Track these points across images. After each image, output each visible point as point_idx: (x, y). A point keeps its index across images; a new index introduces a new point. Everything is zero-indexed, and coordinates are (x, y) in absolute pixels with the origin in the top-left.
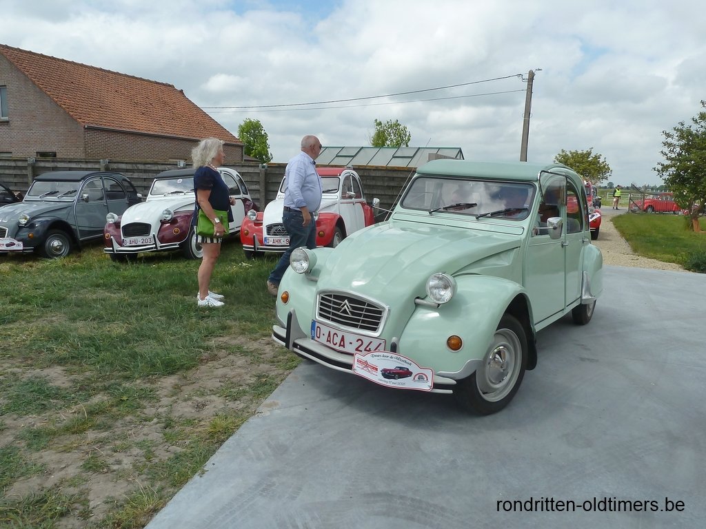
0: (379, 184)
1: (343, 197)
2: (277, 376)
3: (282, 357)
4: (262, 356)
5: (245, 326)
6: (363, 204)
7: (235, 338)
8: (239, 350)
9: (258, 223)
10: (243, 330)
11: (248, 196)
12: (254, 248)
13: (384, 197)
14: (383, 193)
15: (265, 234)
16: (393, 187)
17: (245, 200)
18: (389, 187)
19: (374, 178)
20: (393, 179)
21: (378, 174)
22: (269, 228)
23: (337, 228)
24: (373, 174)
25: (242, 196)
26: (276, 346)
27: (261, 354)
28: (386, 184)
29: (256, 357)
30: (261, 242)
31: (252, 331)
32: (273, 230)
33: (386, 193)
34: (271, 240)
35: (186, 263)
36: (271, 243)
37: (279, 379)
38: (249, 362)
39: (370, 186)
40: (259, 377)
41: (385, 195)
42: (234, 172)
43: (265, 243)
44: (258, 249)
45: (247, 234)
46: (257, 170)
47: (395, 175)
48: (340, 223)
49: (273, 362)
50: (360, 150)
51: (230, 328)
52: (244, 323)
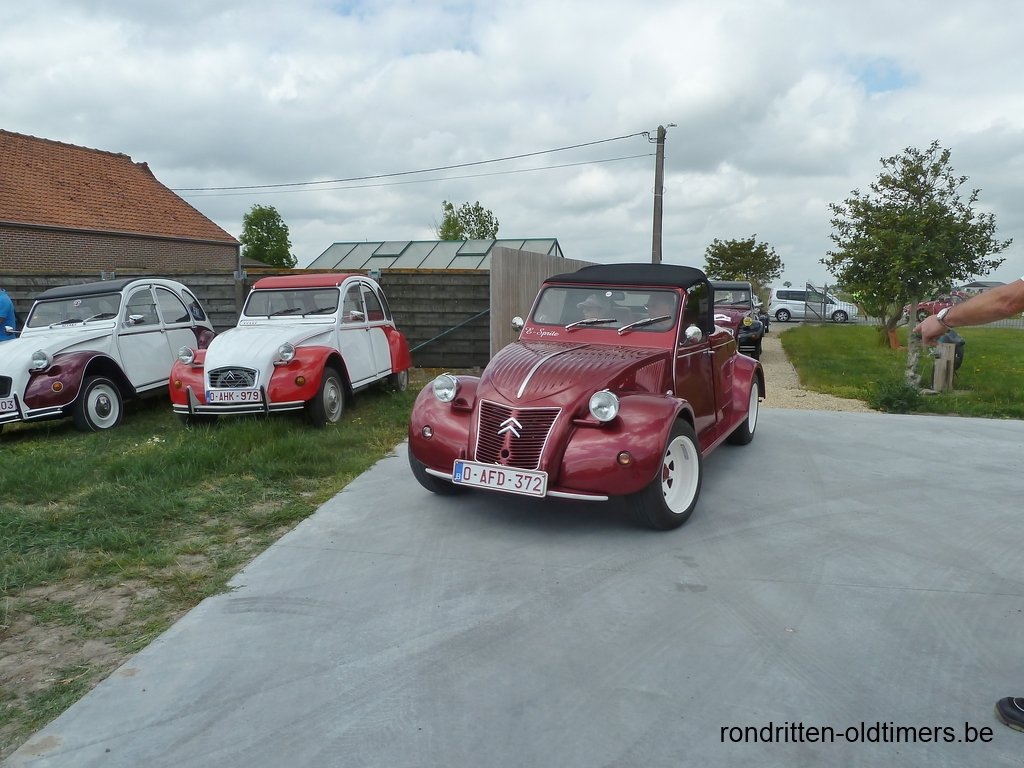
0: (422, 296)
1: (345, 320)
2: (100, 670)
3: (138, 623)
4: (100, 624)
5: (99, 559)
6: (387, 330)
7: (69, 587)
8: (64, 613)
9: (198, 369)
10: (93, 568)
11: (206, 323)
12: (189, 409)
13: (430, 316)
14: (429, 311)
15: (208, 387)
16: (444, 300)
17: (198, 331)
18: (438, 301)
19: (414, 287)
20: (442, 288)
21: (420, 281)
22: (215, 376)
23: (331, 370)
24: (412, 281)
25: (193, 323)
26: (139, 599)
27: (99, 619)
28: (433, 296)
29: (88, 625)
30: (202, 399)
31: (108, 569)
32: (221, 378)
33: (435, 310)
34: (217, 394)
35: (75, 439)
36: (217, 400)
37: (100, 676)
38: (66, 638)
39: (408, 299)
40: (64, 673)
41: (433, 313)
42: (177, 286)
43: (208, 400)
44: (196, 410)
45: (179, 386)
46: (230, 281)
47: (446, 281)
48: (335, 363)
49: (113, 635)
50: (409, 246)
51: (67, 566)
52: (101, 553)
